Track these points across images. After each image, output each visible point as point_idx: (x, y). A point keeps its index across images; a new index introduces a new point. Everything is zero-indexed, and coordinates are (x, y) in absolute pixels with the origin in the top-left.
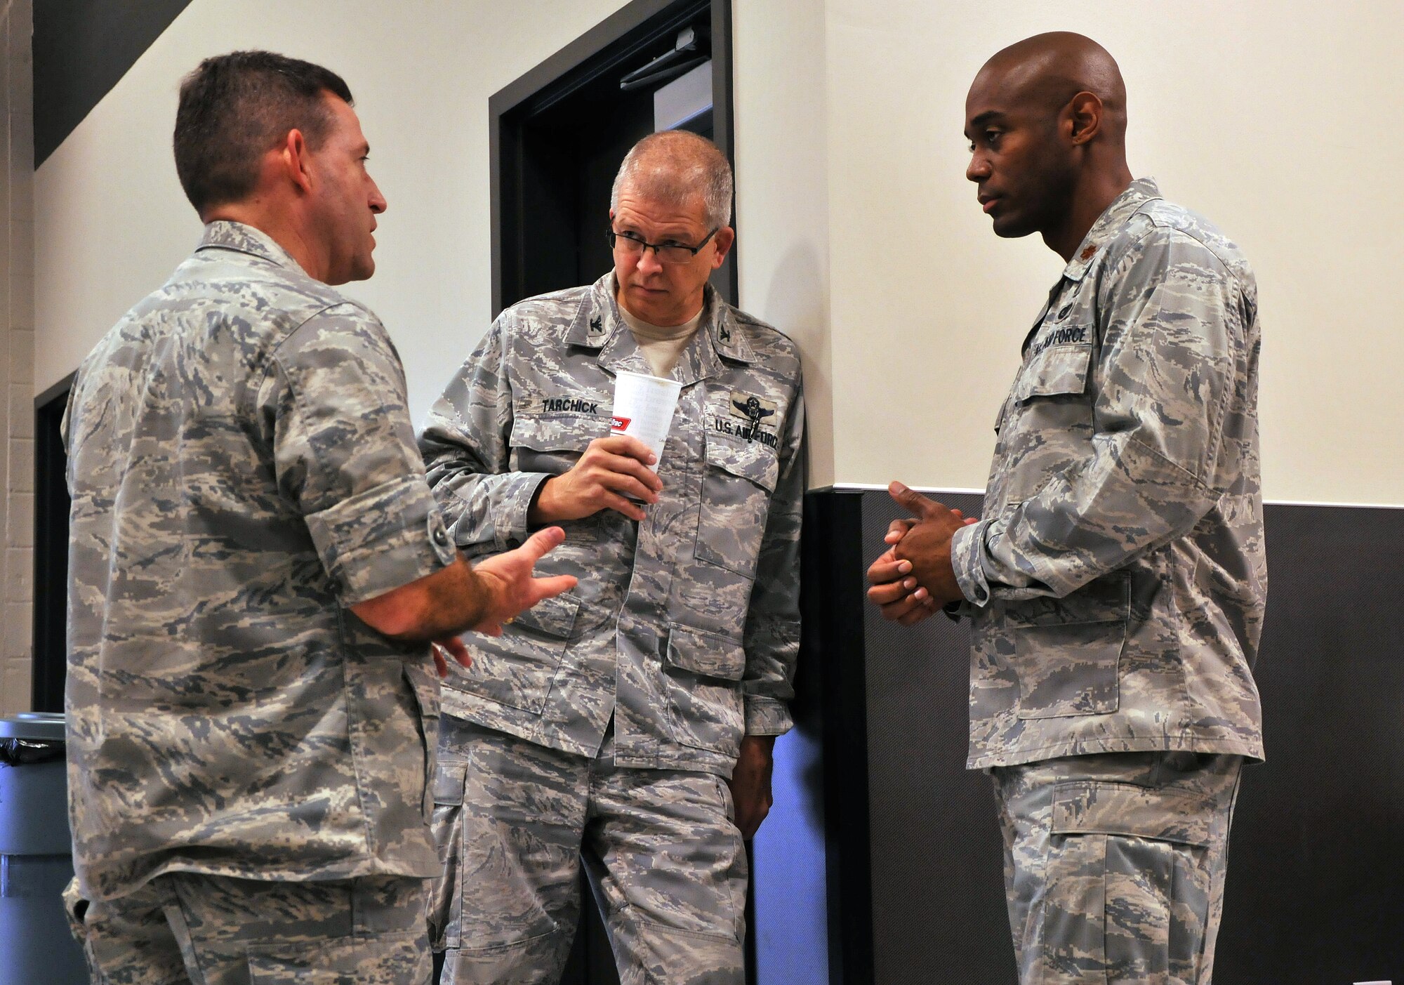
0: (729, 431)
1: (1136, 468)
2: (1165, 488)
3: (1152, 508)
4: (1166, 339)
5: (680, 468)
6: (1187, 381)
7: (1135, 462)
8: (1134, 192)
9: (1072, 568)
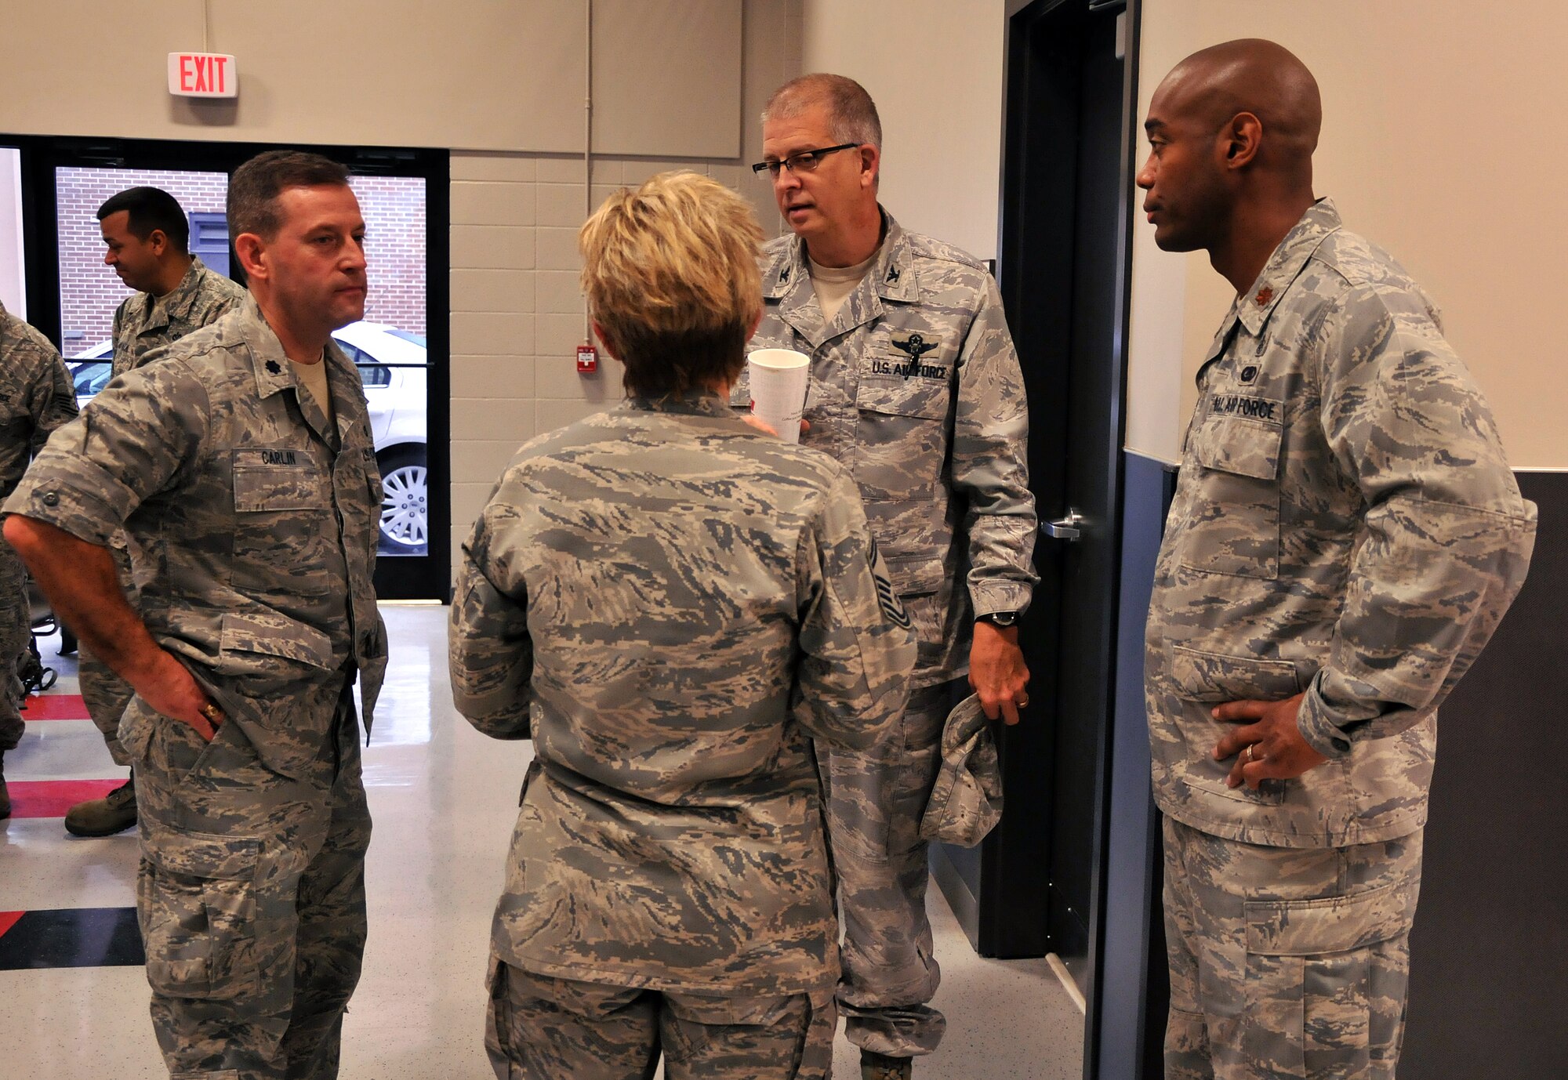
0: (887, 371)
1: (1440, 530)
2: (1479, 539)
3: (1474, 566)
4: (1423, 382)
5: (835, 415)
6: (1463, 419)
7: (1437, 525)
8: (1312, 224)
9: (1415, 670)
